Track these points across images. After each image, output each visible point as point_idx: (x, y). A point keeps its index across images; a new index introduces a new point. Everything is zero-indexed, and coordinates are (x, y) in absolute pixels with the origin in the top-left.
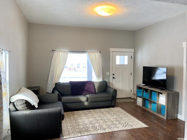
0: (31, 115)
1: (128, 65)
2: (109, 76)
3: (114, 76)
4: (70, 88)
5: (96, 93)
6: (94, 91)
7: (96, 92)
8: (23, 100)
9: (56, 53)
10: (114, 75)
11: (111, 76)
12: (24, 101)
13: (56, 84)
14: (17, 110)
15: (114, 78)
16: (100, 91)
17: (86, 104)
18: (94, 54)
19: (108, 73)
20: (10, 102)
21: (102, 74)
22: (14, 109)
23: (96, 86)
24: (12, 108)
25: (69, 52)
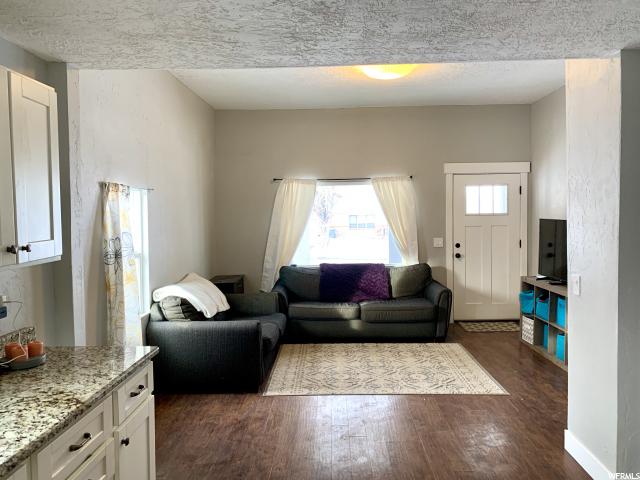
0: (193, 331)
1: (508, 214)
2: (442, 250)
3: (457, 251)
4: (317, 281)
5: (391, 298)
6: (387, 294)
7: (394, 295)
8: (176, 298)
9: (283, 187)
10: (458, 246)
11: (450, 251)
12: (179, 301)
13: (283, 270)
14: (165, 319)
15: (458, 256)
16: (405, 294)
17: (355, 325)
18: (390, 183)
19: (438, 242)
20: (153, 302)
21: (416, 242)
22: (159, 316)
23: (395, 279)
24: (156, 314)
25: (318, 183)
